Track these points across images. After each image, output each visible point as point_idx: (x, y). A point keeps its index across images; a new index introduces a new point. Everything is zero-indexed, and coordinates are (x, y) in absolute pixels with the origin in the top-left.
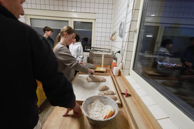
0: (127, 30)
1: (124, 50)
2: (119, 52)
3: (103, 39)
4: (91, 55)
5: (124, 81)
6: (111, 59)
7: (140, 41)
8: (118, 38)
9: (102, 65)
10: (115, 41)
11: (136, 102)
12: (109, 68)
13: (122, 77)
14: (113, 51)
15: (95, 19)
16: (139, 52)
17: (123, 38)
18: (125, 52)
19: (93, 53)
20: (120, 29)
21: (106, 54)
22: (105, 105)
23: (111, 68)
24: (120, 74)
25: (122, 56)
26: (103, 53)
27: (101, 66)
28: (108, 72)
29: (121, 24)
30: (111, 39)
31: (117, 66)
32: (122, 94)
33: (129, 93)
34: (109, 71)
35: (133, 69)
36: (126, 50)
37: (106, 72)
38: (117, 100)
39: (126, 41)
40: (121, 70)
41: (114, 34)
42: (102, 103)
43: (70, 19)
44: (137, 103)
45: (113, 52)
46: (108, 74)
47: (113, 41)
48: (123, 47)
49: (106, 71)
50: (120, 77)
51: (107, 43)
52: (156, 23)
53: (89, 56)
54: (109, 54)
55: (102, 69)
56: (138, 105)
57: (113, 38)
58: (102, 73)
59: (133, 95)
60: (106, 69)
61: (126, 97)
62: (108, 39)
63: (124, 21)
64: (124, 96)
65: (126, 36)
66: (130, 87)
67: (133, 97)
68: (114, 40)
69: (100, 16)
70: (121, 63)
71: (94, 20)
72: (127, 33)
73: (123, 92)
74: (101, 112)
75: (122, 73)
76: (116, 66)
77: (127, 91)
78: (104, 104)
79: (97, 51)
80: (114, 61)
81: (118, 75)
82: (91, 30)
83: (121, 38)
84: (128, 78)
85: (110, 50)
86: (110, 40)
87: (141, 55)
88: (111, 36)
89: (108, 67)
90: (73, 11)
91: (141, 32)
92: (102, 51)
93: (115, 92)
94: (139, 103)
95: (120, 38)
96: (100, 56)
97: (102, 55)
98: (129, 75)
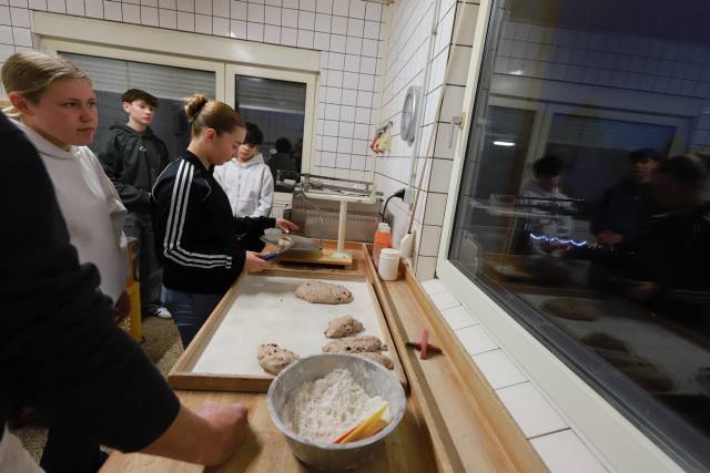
0: (430, 115)
1: (420, 189)
2: (401, 195)
3: (345, 146)
4: (300, 201)
5: (416, 296)
6: (371, 220)
7: (473, 157)
8: (399, 145)
9: (340, 241)
10: (386, 153)
11: (457, 374)
12: (363, 253)
13: (410, 285)
14: (379, 190)
15: (318, 73)
16: (470, 196)
18: (423, 195)
19: (307, 194)
20: (404, 112)
21: (354, 199)
23: (371, 253)
24: (402, 273)
25: (413, 207)
26: (344, 198)
27: (334, 246)
28: (359, 266)
29: (409, 96)
30: (372, 147)
31: (394, 244)
32: (411, 346)
33: (434, 342)
34: (363, 261)
35: (450, 257)
36: (424, 186)
37: (355, 265)
38: (393, 368)
39: (427, 157)
40: (408, 261)
41: (385, 129)
43: (222, 65)
44: (460, 378)
45: (378, 193)
46: (360, 272)
47: (380, 154)
48: (414, 176)
49: (355, 261)
50: (402, 285)
51: (358, 162)
52: (529, 99)
53: (290, 207)
54: (366, 200)
55: (339, 255)
56: (464, 386)
57: (381, 143)
58: (337, 272)
59: (449, 351)
60: (353, 256)
61: (423, 358)
62: (362, 147)
63: (418, 82)
64: (418, 354)
65: (426, 137)
66: (437, 322)
67: (448, 357)
68: (382, 152)
69: (335, 61)
70: (407, 236)
71: (313, 77)
72: (431, 127)
73: (412, 340)
75: (410, 269)
76: (390, 247)
77: (426, 334)
79: (320, 187)
80: (383, 227)
81: (394, 278)
82: (300, 113)
83: (410, 145)
84: (429, 287)
85: (368, 184)
86: (371, 152)
87: (476, 209)
88: (372, 137)
89: (360, 247)
90: (232, 35)
91: (478, 126)
92: (339, 190)
93: (383, 342)
94: (468, 379)
95: (405, 143)
96: (333, 207)
97: (338, 203)
98: (436, 277)
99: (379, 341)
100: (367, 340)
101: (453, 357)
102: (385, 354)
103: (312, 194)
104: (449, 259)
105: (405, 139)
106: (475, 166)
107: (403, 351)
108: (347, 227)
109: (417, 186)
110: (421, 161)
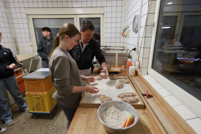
0: (143, 23)
2: (134, 49)
3: (113, 35)
5: (142, 81)
6: (125, 58)
7: (158, 35)
8: (131, 33)
9: (117, 65)
10: (127, 37)
11: (159, 103)
12: (123, 68)
13: (139, 77)
14: (127, 49)
15: (104, 14)
16: (158, 48)
17: (138, 33)
18: (142, 49)
19: (106, 52)
20: (134, 22)
21: (120, 52)
22: (121, 111)
23: (126, 68)
24: (136, 74)
25: (139, 53)
26: (117, 52)
27: (115, 66)
28: (123, 72)
29: (135, 18)
30: (122, 35)
32: (143, 95)
33: (150, 93)
34: (124, 71)
36: (143, 46)
38: (139, 101)
39: (143, 37)
40: (138, 70)
41: (126, 29)
42: (117, 109)
43: (75, 16)
46: (123, 74)
47: (125, 37)
48: (138, 43)
49: (121, 71)
50: (137, 77)
51: (118, 40)
54: (123, 52)
55: (116, 69)
56: (161, 106)
57: (125, 33)
59: (155, 96)
60: (120, 69)
62: (119, 35)
63: (138, 13)
64: (146, 97)
65: (142, 31)
66: (150, 87)
67: (155, 98)
68: (126, 36)
69: (109, 9)
70: (137, 62)
71: (102, 15)
72: (143, 27)
73: (143, 93)
74: (118, 119)
75: (139, 72)
76: (132, 66)
77: (147, 91)
78: (119, 110)
79: (109, 50)
80: (129, 60)
81: (134, 75)
82: (99, 27)
83: (136, 34)
84: (146, 77)
85: (124, 47)
87: (160, 52)
88: (122, 32)
89: (122, 66)
90: (78, 6)
91: (160, 25)
92: (114, 50)
93: (135, 94)
94: (162, 103)
95: (134, 33)
96: (114, 55)
98: (148, 74)
99: (133, 94)
100: (130, 93)
101: (157, 98)
102: (136, 97)
103: (107, 52)
104: (152, 68)
106: (159, 38)
107: (142, 96)
108: (119, 61)
109: (140, 46)
110: (141, 39)
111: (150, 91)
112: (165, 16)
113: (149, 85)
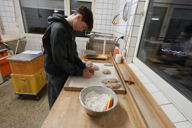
0: (133, 12)
1: (128, 36)
2: (122, 38)
3: (104, 22)
4: (92, 41)
6: (112, 46)
7: (146, 25)
8: (121, 22)
9: (104, 52)
10: (117, 24)
12: (110, 55)
13: (124, 64)
14: (116, 36)
16: (144, 38)
17: (127, 21)
18: (130, 38)
19: (94, 38)
20: (124, 10)
21: (108, 39)
23: (113, 56)
24: (122, 61)
25: (126, 42)
26: (105, 39)
27: (102, 53)
28: (109, 59)
29: (126, 5)
30: (112, 22)
31: (120, 53)
32: (126, 81)
33: (132, 80)
36: (130, 35)
37: (108, 59)
38: (121, 87)
39: (131, 26)
40: (124, 58)
41: (117, 16)
44: (140, 90)
45: (115, 38)
46: (110, 61)
47: (115, 25)
48: (127, 32)
49: (108, 58)
50: (122, 65)
51: (108, 27)
52: (167, 4)
53: (88, 42)
54: (112, 39)
55: (103, 56)
56: (141, 92)
57: (116, 21)
58: (103, 61)
60: (107, 56)
61: (129, 85)
62: (109, 22)
63: (129, 1)
64: (128, 84)
65: (131, 19)
66: (133, 75)
67: (136, 85)
68: (116, 24)
70: (124, 50)
72: (133, 16)
73: (126, 80)
75: (125, 60)
76: (118, 54)
77: (130, 78)
79: (98, 36)
80: (117, 48)
81: (120, 62)
83: (125, 22)
84: (131, 65)
85: (112, 35)
86: (112, 24)
88: (112, 19)
91: (149, 15)
92: (103, 37)
93: (118, 80)
94: (142, 90)
97: (103, 41)
98: (132, 62)
99: (117, 80)
101: (138, 85)
102: (119, 83)
103: (96, 38)
104: (137, 57)
105: (124, 20)
106: (147, 28)
107: (124, 82)
108: (106, 48)
109: (128, 35)
110: (129, 27)
111: (132, 78)
112: (155, 7)
113: (133, 73)
